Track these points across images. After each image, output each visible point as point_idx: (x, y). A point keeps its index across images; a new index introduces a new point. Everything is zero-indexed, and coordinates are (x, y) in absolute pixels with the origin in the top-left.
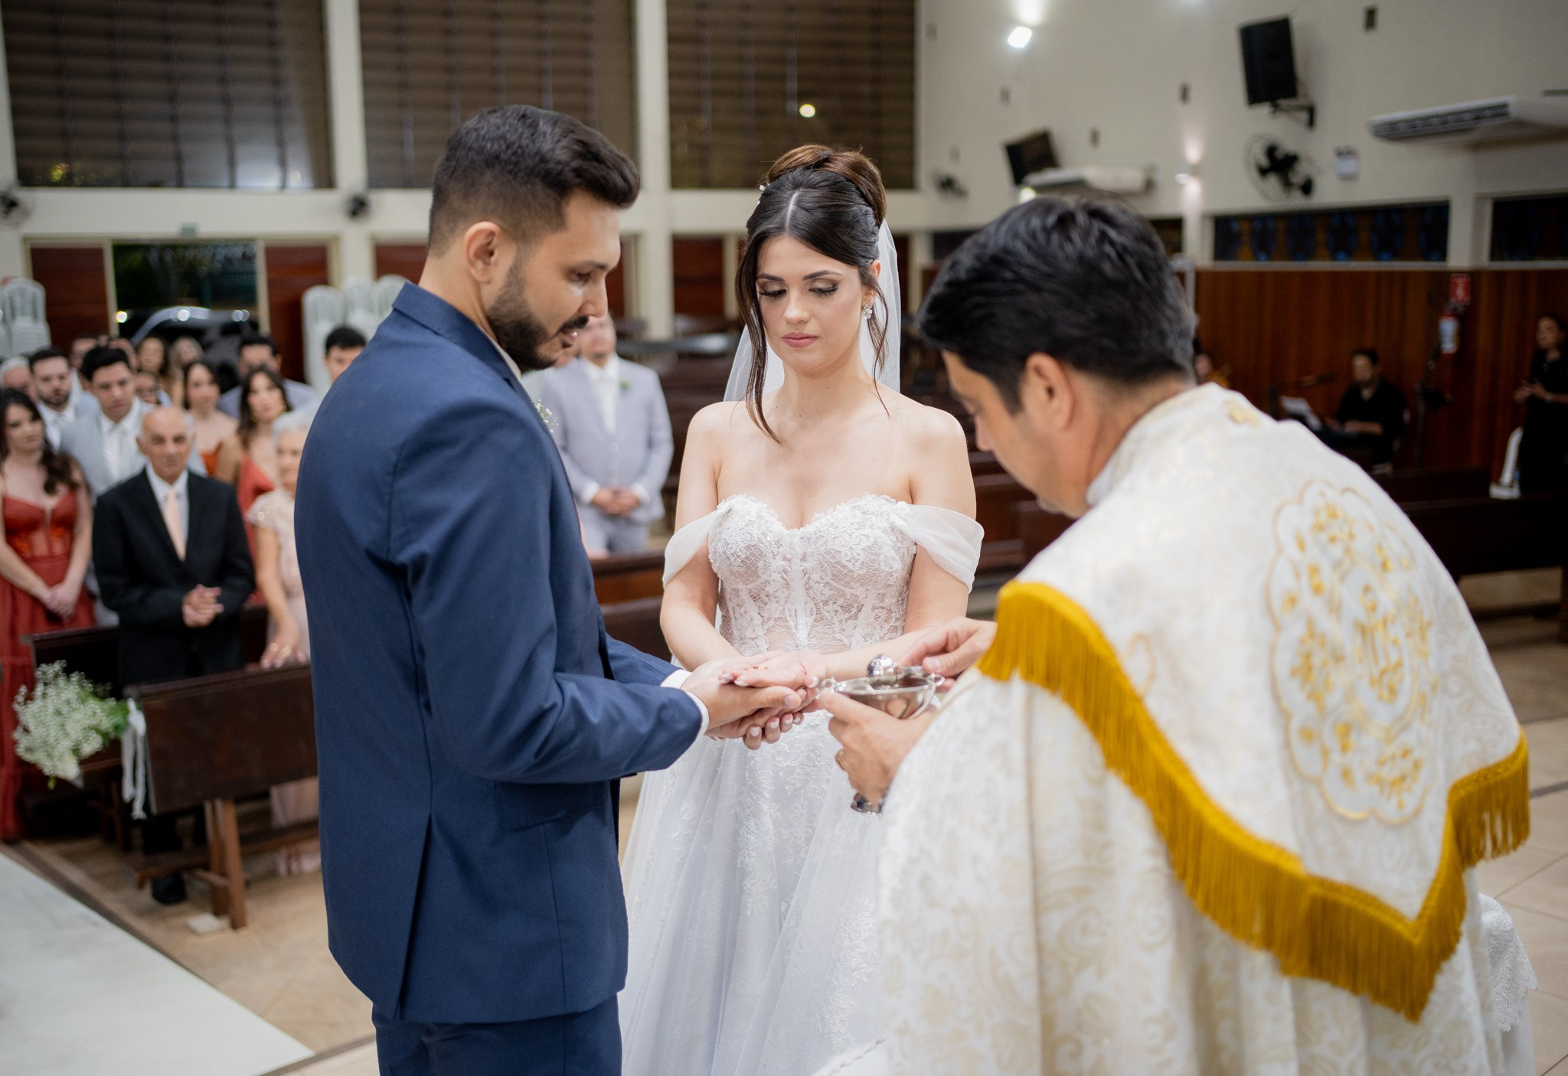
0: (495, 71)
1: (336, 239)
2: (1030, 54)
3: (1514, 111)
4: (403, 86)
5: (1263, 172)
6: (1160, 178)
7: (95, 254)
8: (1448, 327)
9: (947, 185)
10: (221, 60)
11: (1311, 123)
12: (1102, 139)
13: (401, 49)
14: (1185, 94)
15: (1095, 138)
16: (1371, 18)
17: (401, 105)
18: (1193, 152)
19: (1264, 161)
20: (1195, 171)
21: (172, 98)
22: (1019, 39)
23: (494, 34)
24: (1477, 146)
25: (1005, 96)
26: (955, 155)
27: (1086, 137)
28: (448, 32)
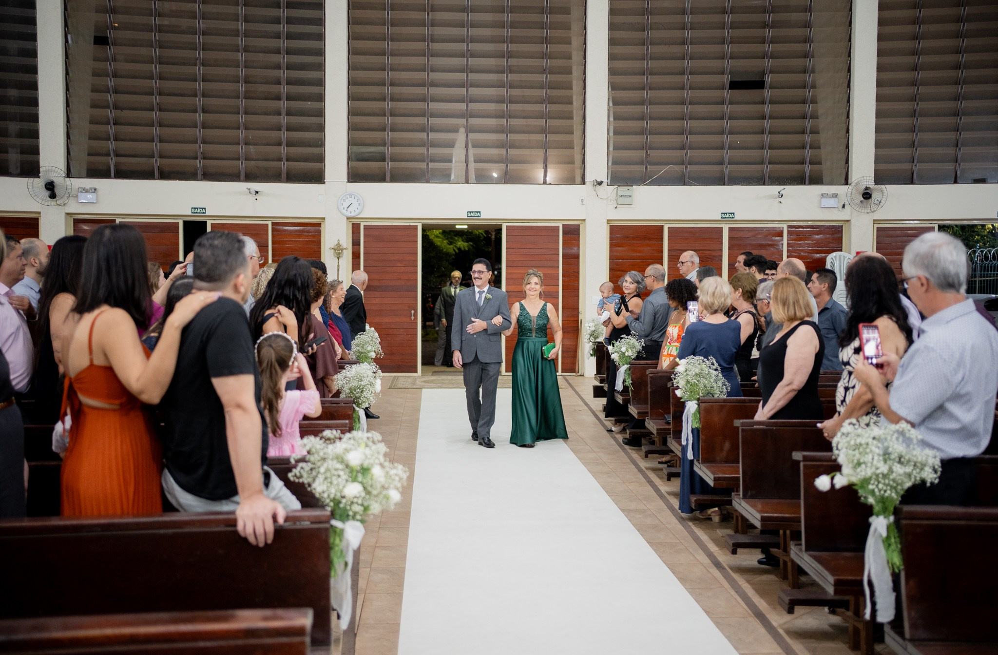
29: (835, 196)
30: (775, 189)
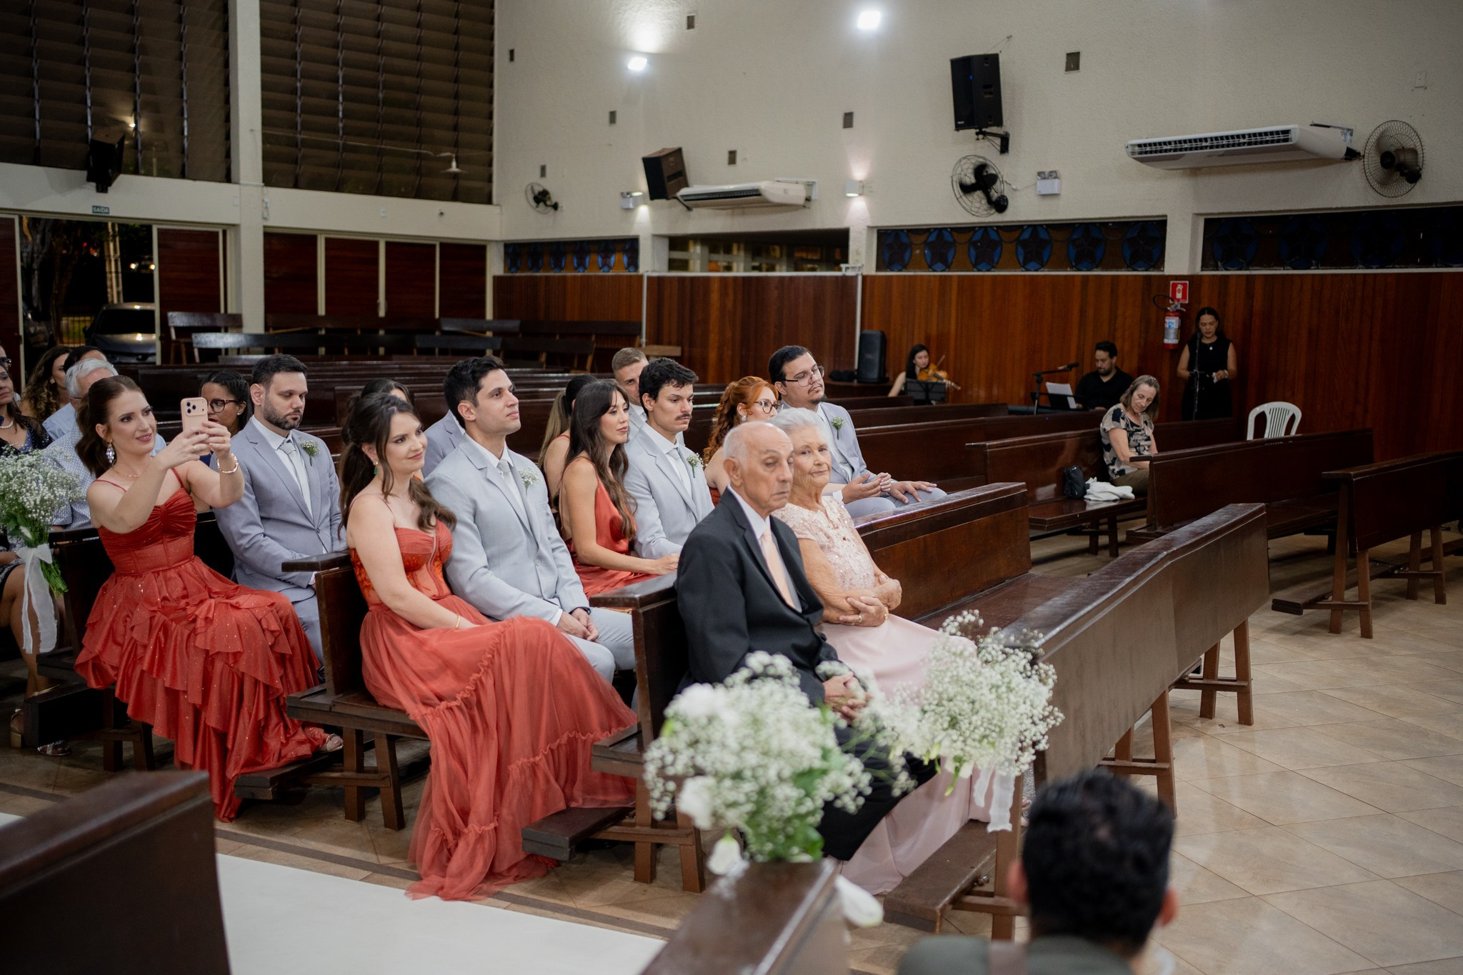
2: (646, 83)
3: (1295, 138)
5: (966, 189)
6: (815, 195)
8: (1172, 323)
9: (541, 198)
11: (1004, 149)
12: (739, 159)
14: (848, 120)
15: (732, 157)
16: (1073, 61)
18: (859, 172)
19: (970, 179)
20: (863, 188)
22: (637, 65)
24: (1195, 172)
25: (613, 117)
26: (543, 171)
27: (724, 158)
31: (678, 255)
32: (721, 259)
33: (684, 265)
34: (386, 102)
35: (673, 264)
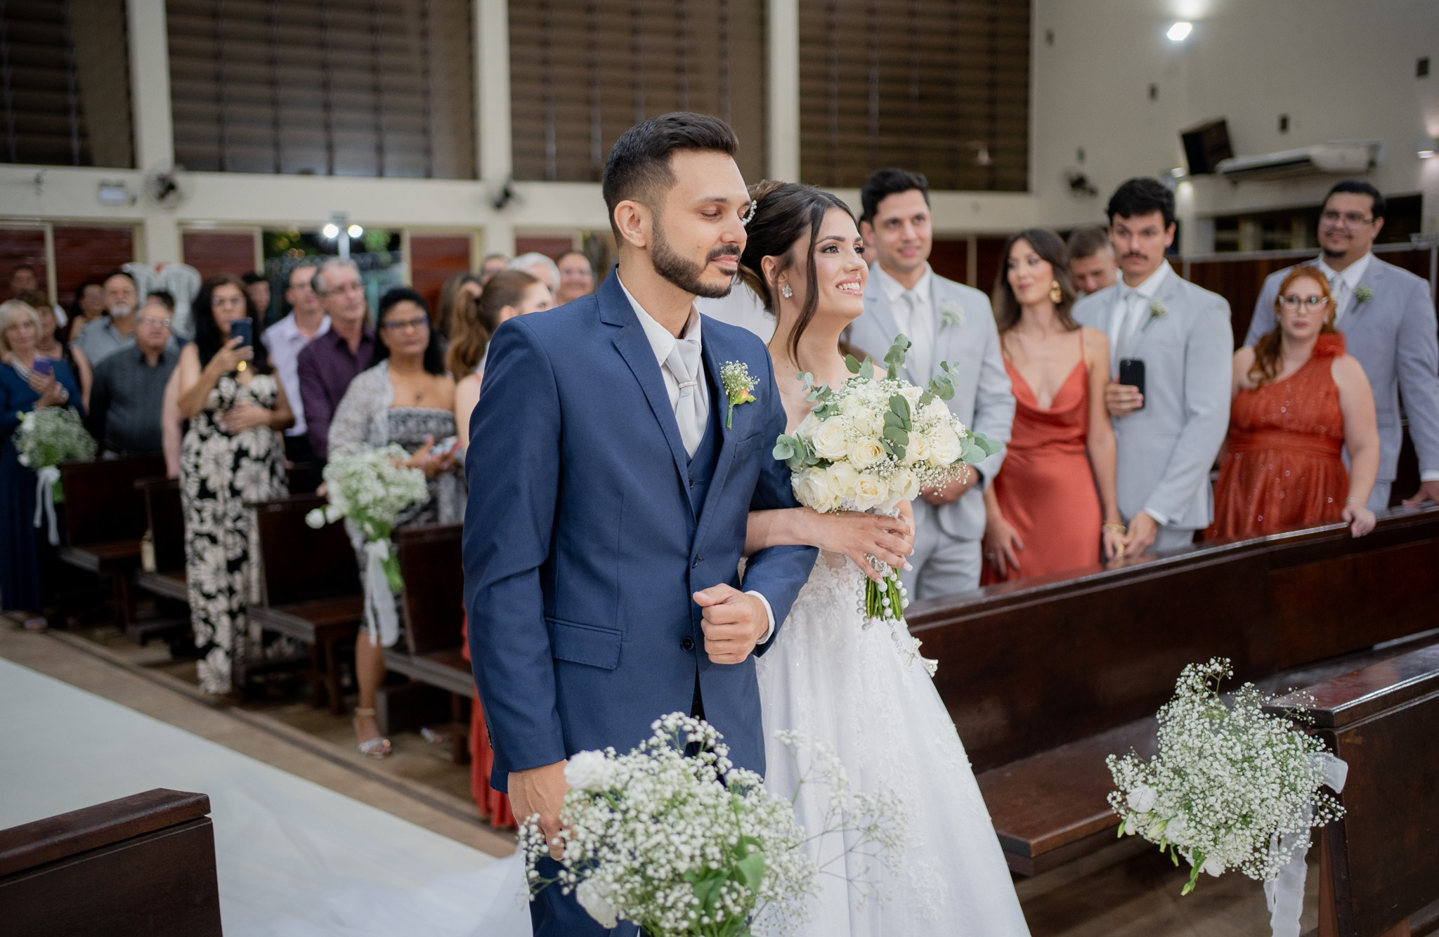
0: (635, 67)
1: (480, 230)
2: (1191, 48)
4: (545, 80)
6: (1381, 158)
7: (247, 240)
9: (1078, 184)
10: (374, 49)
12: (1292, 125)
13: (545, 43)
14: (1423, 68)
15: (1284, 124)
17: (545, 99)
18: (1436, 127)
21: (325, 86)
22: (1178, 33)
23: (635, 31)
25: (1153, 92)
26: (1081, 156)
27: (1275, 124)
28: (591, 28)
29: (120, 185)
30: (29, 172)
31: (1226, 236)
32: (1276, 236)
33: (1233, 246)
34: (922, 98)
35: (1220, 246)
